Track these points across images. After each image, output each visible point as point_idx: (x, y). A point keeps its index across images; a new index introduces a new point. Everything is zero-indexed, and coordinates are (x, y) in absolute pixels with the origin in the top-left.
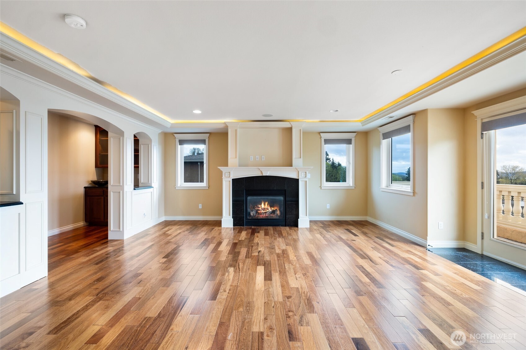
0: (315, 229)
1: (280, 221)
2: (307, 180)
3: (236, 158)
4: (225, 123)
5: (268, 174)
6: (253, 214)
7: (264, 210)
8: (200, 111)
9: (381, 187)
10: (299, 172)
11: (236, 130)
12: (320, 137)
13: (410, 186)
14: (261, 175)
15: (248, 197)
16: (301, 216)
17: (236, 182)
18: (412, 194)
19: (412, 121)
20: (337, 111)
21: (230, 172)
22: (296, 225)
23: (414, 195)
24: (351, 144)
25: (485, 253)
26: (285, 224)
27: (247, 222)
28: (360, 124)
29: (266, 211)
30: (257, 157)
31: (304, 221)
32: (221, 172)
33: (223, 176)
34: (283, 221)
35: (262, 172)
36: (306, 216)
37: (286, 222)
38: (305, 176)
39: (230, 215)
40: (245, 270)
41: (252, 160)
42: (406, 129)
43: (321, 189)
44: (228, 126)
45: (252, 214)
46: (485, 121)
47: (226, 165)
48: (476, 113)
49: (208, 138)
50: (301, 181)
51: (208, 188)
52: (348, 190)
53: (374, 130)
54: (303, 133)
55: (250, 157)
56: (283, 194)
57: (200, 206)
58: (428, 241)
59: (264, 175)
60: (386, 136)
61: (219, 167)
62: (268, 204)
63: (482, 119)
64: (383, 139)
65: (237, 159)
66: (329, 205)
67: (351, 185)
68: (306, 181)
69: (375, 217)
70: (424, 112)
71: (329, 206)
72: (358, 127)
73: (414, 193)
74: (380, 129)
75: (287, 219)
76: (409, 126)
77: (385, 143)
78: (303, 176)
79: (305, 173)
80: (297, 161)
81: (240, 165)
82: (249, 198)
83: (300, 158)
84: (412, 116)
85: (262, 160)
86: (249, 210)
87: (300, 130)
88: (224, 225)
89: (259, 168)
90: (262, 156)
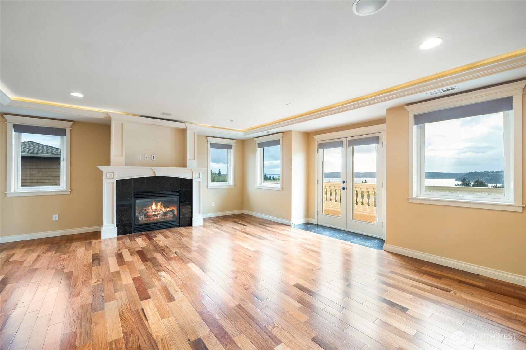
0: (209, 225)
1: (174, 222)
2: (201, 180)
3: (122, 156)
4: (107, 113)
5: (161, 175)
6: (142, 218)
7: (155, 212)
8: (82, 94)
9: (256, 185)
10: (193, 172)
11: (122, 124)
12: (207, 140)
13: (279, 184)
14: (154, 176)
15: (136, 200)
16: (195, 215)
17: (122, 185)
18: (281, 190)
19: (281, 137)
20: (232, 121)
21: (113, 173)
22: (190, 224)
23: (282, 190)
24: (232, 149)
25: (319, 224)
26: (178, 225)
27: (135, 229)
28: (242, 133)
29: (158, 213)
30: (146, 156)
31: (197, 219)
32: (101, 172)
33: (104, 177)
34: (176, 222)
35: (154, 172)
36: (200, 214)
37: (179, 222)
38: (199, 177)
39: (113, 223)
40: (178, 270)
41: (141, 159)
42: (277, 142)
43: (208, 188)
44: (111, 118)
45: (140, 219)
46: (320, 142)
47: (108, 163)
48: (316, 137)
49: (70, 127)
50: (195, 181)
51: (69, 193)
52: (229, 189)
53: (252, 140)
54: (197, 135)
55: (138, 155)
56: (177, 195)
57: (54, 218)
58: (292, 221)
59: (157, 176)
60: (261, 145)
61: (99, 167)
62: (161, 205)
63: (318, 141)
64: (258, 148)
65: (124, 157)
66: (214, 202)
67: (232, 184)
68: (200, 182)
69: (251, 210)
70: (289, 132)
71: (214, 204)
72: (240, 135)
73: (282, 188)
74: (255, 139)
75: (180, 219)
76: (279, 140)
77: (259, 151)
78: (197, 176)
79: (199, 174)
80: (191, 162)
81: (126, 165)
82: (138, 201)
83: (195, 159)
84: (281, 133)
85: (153, 159)
86: (137, 214)
87: (195, 132)
88: (104, 236)
89: (153, 168)
90: (153, 156)
